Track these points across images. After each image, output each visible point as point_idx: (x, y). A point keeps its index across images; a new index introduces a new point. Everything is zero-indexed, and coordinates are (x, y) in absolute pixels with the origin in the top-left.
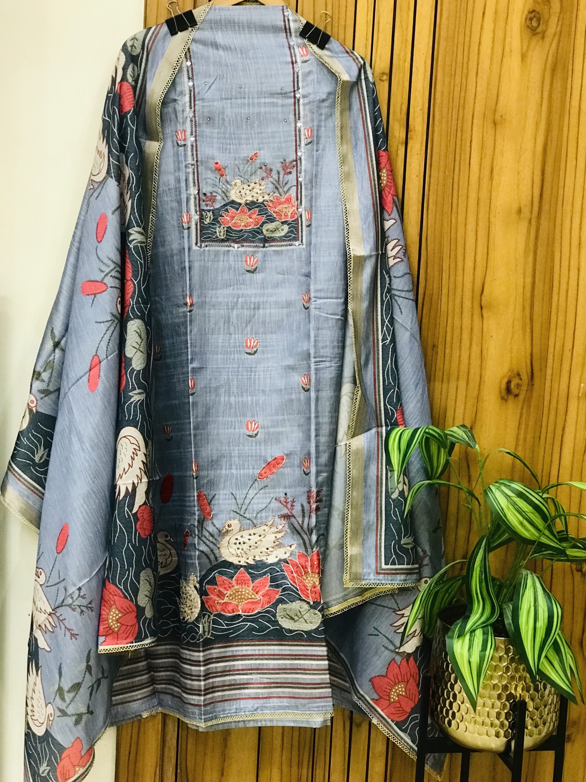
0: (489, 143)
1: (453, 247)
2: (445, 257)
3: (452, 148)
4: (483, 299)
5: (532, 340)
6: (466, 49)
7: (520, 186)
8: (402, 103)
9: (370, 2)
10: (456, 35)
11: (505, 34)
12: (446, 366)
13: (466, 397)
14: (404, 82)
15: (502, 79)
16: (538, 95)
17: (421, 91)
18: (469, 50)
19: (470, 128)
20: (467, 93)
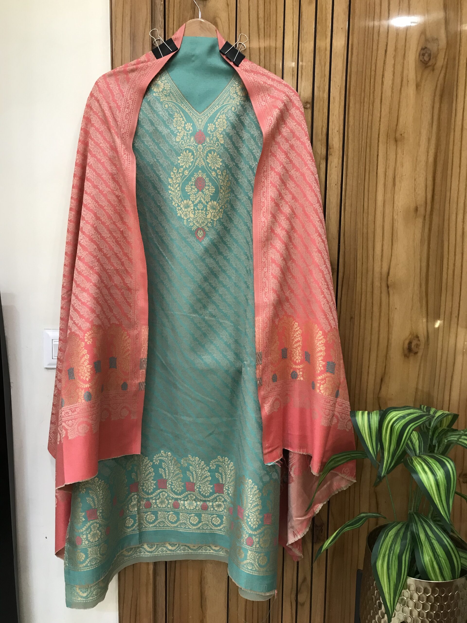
0: (392, 156)
1: (365, 240)
2: (358, 248)
3: (363, 162)
4: (390, 279)
5: (427, 309)
6: (372, 80)
7: (417, 190)
8: (323, 126)
9: (294, 44)
10: (364, 69)
11: (403, 67)
12: (361, 333)
13: (377, 356)
14: (323, 109)
15: (401, 104)
16: (429, 116)
17: (337, 116)
18: (375, 82)
19: (377, 144)
20: (374, 117)
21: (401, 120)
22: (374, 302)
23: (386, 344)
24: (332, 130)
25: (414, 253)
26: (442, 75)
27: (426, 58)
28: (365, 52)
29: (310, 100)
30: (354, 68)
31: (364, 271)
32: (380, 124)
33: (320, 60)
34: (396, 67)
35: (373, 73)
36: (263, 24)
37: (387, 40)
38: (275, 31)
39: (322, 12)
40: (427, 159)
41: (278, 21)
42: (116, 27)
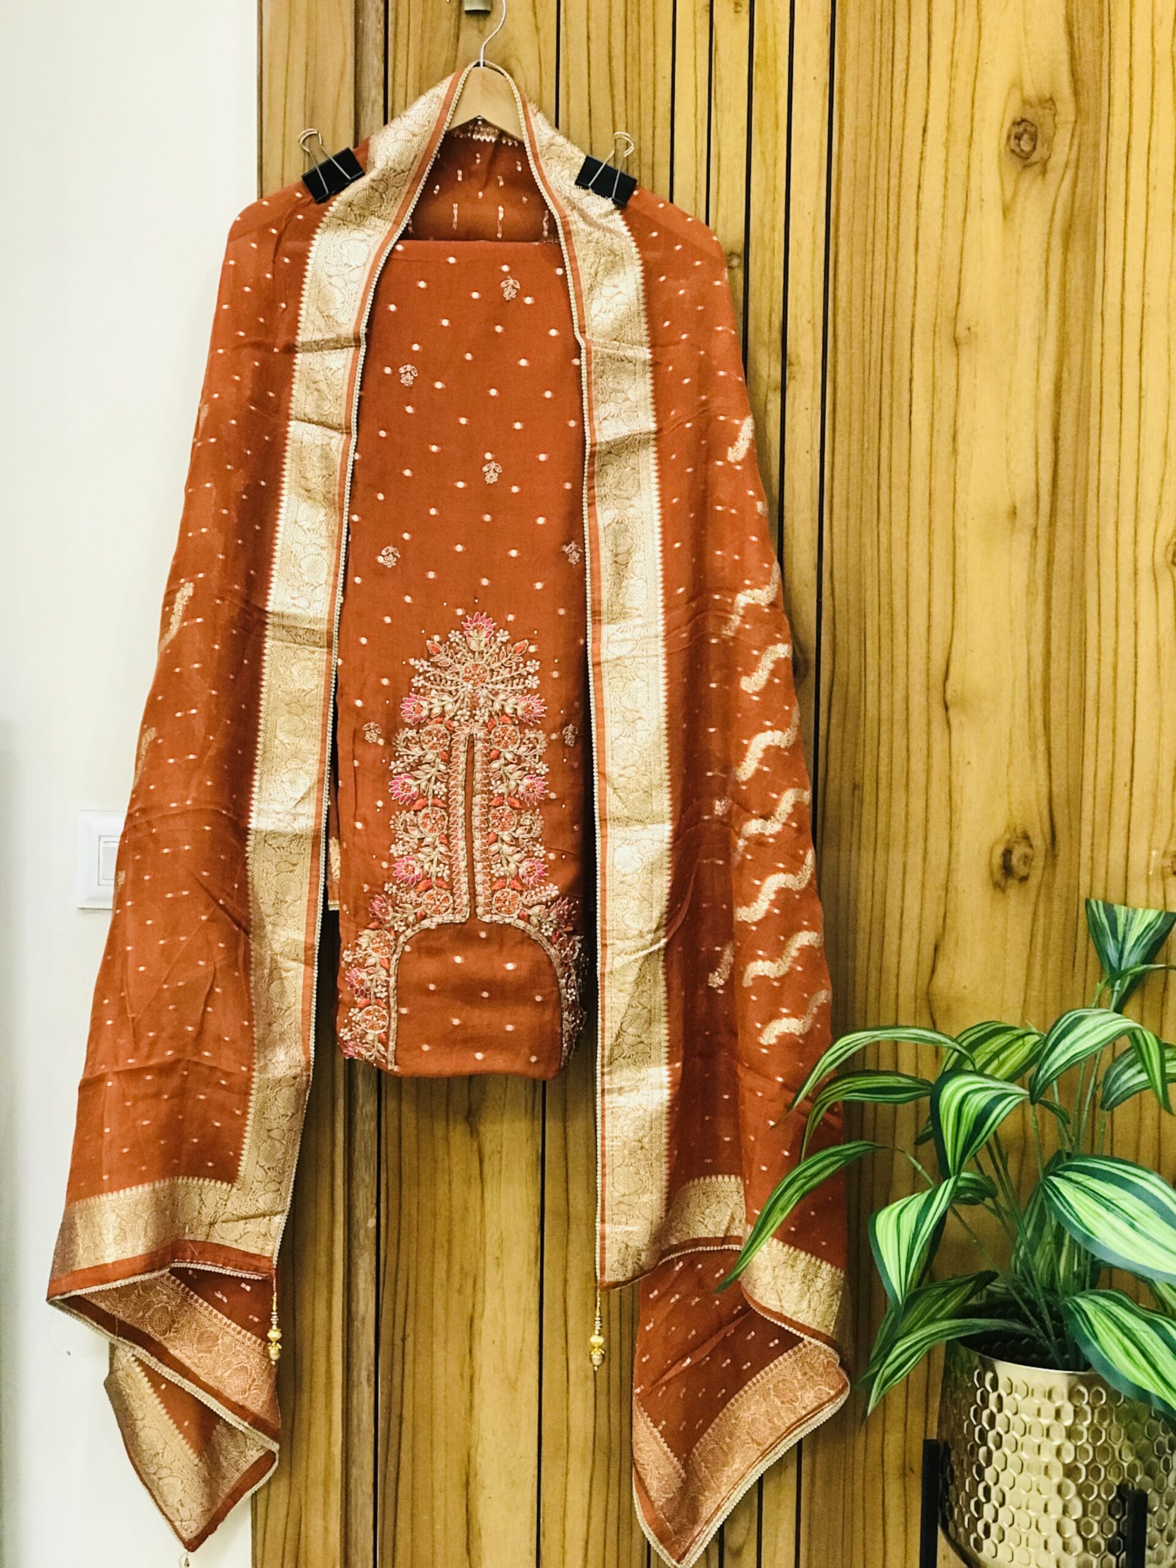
0: (947, 381)
1: (884, 590)
2: (869, 609)
3: (874, 395)
5: (1050, 766)
6: (893, 199)
7: (1013, 464)
8: (771, 311)
9: (699, 116)
10: (872, 171)
11: (969, 168)
12: (881, 826)
13: (923, 887)
14: (772, 269)
15: (966, 254)
16: (1037, 284)
17: (809, 287)
18: (899, 203)
19: (908, 353)
20: (899, 285)
21: (967, 292)
22: (913, 747)
23: (946, 858)
24: (796, 319)
25: (1012, 622)
26: (1067, 185)
27: (1025, 145)
28: (874, 133)
29: (740, 249)
30: (846, 172)
31: (884, 668)
32: (914, 304)
33: (763, 153)
34: (950, 166)
35: (894, 182)
36: (622, 71)
37: (927, 105)
38: (650, 88)
39: (764, 39)
40: (1038, 387)
41: (658, 64)
42: (270, 86)
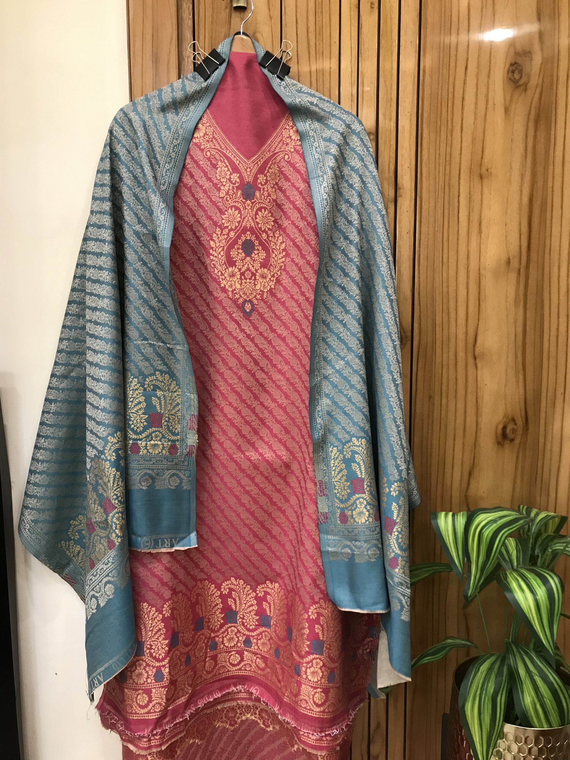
0: (476, 196)
1: (445, 300)
2: (437, 311)
3: (440, 204)
4: (477, 350)
5: (525, 385)
6: (450, 105)
7: (508, 239)
8: (390, 162)
9: (353, 62)
10: (440, 92)
11: (488, 88)
12: (443, 416)
13: (464, 444)
14: (390, 141)
15: (486, 133)
16: (521, 147)
17: (408, 149)
18: (453, 106)
19: (457, 183)
20: (453, 149)
21: (487, 152)
22: (459, 377)
23: (474, 431)
24: (402, 166)
25: (507, 316)
26: (537, 95)
27: (516, 76)
28: (441, 70)
29: (374, 130)
30: (427, 91)
31: (445, 339)
32: (461, 158)
33: (385, 82)
34: (479, 87)
35: (451, 96)
36: (314, 39)
37: (468, 55)
38: (328, 48)
39: (386, 22)
40: (521, 199)
41: (332, 35)
42: (134, 47)
